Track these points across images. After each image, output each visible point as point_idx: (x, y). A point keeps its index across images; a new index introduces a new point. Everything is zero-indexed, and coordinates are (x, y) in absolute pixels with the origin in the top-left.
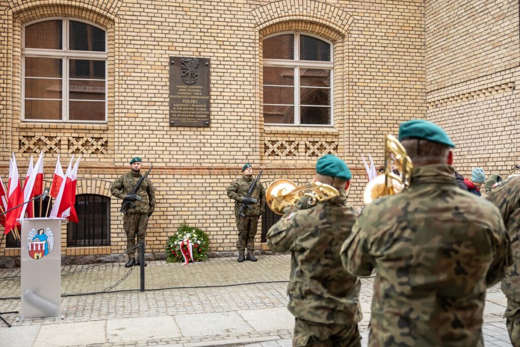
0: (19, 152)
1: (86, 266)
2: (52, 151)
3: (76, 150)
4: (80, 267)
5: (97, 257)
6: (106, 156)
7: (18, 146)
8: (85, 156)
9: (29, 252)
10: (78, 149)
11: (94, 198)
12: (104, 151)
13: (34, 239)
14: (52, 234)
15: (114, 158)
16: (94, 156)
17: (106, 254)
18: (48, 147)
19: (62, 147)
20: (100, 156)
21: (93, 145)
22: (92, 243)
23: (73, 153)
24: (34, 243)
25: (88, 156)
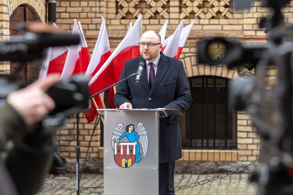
0: (115, 19)
1: (203, 178)
2: (158, 16)
3: (190, 13)
4: (195, 177)
5: (218, 165)
6: (231, 21)
7: (114, 10)
8: (202, 21)
9: (115, 156)
10: (193, 13)
11: (215, 81)
12: (229, 15)
13: (121, 137)
14: (145, 133)
15: (242, 25)
16: (215, 21)
17: (231, 162)
18: (153, 10)
19: (172, 10)
20: (223, 21)
21: (213, 6)
22: (212, 145)
23: (186, 18)
24: (122, 144)
25: (207, 22)
